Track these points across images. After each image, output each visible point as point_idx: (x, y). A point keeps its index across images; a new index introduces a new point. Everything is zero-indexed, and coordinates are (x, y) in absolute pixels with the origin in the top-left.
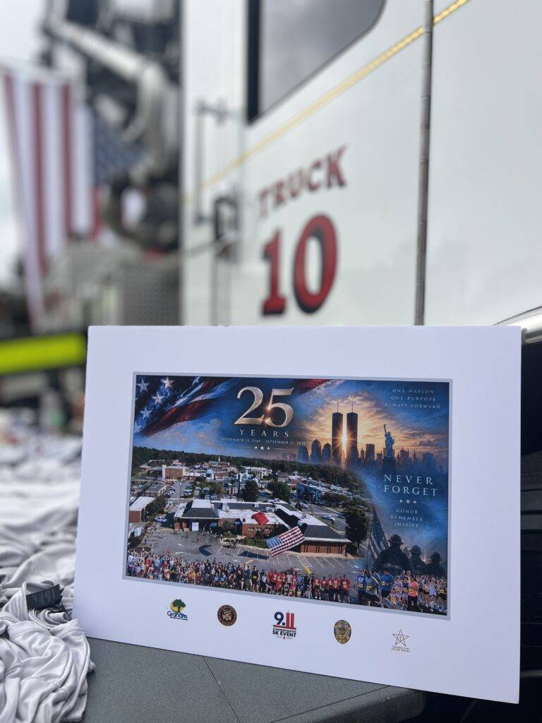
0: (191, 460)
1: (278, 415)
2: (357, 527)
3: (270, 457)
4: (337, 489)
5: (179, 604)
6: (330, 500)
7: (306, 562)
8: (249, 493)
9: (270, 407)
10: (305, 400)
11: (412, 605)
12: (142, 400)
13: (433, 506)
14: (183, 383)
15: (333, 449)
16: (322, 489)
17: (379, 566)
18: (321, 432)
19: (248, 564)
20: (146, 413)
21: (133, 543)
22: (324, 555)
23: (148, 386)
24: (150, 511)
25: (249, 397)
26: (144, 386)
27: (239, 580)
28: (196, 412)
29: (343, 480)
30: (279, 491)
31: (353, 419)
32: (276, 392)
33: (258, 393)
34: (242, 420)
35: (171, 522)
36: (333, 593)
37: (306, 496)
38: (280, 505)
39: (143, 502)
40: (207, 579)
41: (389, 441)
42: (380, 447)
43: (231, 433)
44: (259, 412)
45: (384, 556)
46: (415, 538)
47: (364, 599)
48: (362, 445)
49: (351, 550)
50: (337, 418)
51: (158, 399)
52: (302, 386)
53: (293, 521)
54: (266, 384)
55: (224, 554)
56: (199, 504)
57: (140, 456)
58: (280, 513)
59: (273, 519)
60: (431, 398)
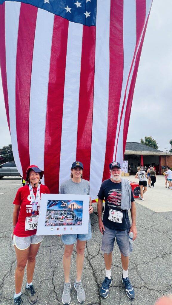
0: (55, 211)
1: (65, 205)
2: (73, 217)
3: (64, 210)
4: (72, 213)
5: (52, 229)
6: (71, 214)
7: (68, 221)
8: (62, 214)
9: (65, 204)
10: (68, 203)
11: (79, 225)
12: (48, 203)
13: (81, 214)
14: (54, 201)
15: (71, 209)
16: (70, 213)
17: (75, 221)
18: (70, 206)
19: (61, 222)
20: (49, 205)
21: (46, 222)
22: (70, 220)
24: (49, 217)
25: (62, 203)
26: (49, 201)
27: (60, 224)
28: (56, 205)
29: (72, 212)
30: (65, 214)
31: (74, 205)
32: (65, 202)
33: (63, 202)
34: (61, 206)
35: (51, 218)
36: (71, 224)
37: (68, 214)
38: (65, 215)
39: (48, 216)
40: (56, 225)
41: (77, 207)
42: (76, 208)
43: (60, 207)
44: (63, 204)
45: (76, 220)
46: (79, 217)
47: (74, 225)
48: (74, 208)
49: (73, 219)
50: (72, 205)
51: (51, 203)
52: (68, 201)
53: (66, 217)
54: (64, 201)
55: (58, 222)
56: (55, 216)
57: (48, 210)
58: (65, 216)
59: (64, 217)
60: (81, 202)
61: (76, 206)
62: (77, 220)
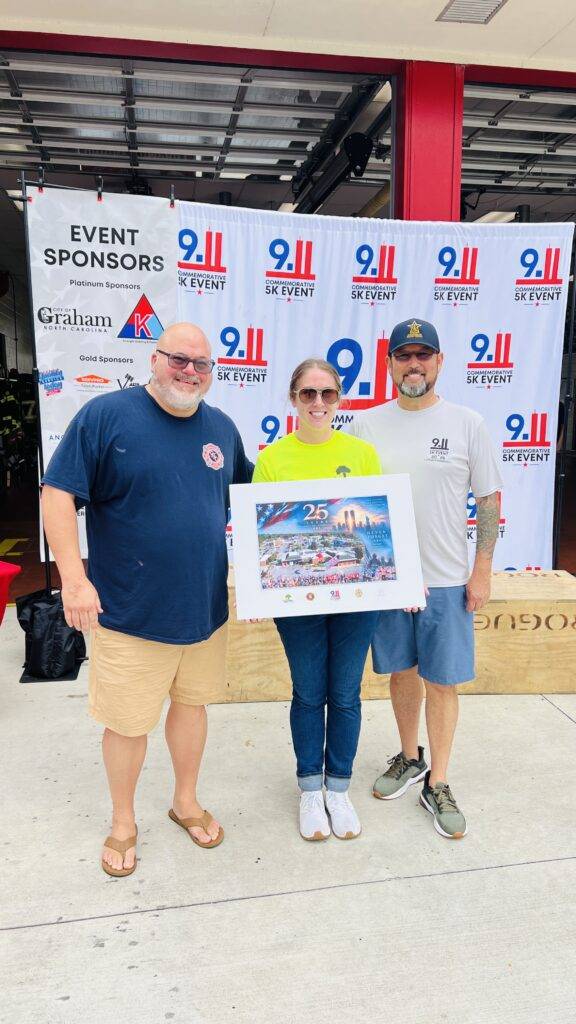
0: (286, 537)
1: (322, 515)
2: (359, 554)
3: (321, 531)
4: (349, 540)
5: (288, 596)
6: (347, 544)
7: (341, 570)
8: (313, 547)
9: (318, 512)
10: (331, 507)
11: (384, 578)
12: (260, 515)
13: (387, 541)
14: (277, 506)
15: (345, 526)
16: (344, 540)
17: (370, 566)
18: (339, 518)
19: (316, 575)
20: (263, 520)
21: (263, 575)
22: (348, 566)
23: (262, 509)
24: (269, 560)
25: (309, 509)
26: (260, 509)
27: (313, 581)
28: (288, 516)
29: (351, 536)
30: (326, 544)
31: (352, 513)
32: (320, 505)
33: (312, 507)
34: (307, 518)
35: (280, 563)
36: (354, 579)
37: (337, 544)
38: (327, 549)
39: (267, 557)
40: (300, 583)
41: (367, 519)
42: (364, 522)
43: (302, 524)
44: (312, 515)
45: (371, 562)
46: (381, 554)
47: (365, 579)
48: (357, 523)
49: (358, 562)
50: (346, 513)
51: (267, 513)
52: (331, 502)
53: (333, 555)
54: (315, 503)
55: (306, 572)
56: (291, 554)
57: (261, 538)
58: (327, 553)
59: (325, 555)
60: (380, 502)
61: (362, 516)
62: (375, 562)
